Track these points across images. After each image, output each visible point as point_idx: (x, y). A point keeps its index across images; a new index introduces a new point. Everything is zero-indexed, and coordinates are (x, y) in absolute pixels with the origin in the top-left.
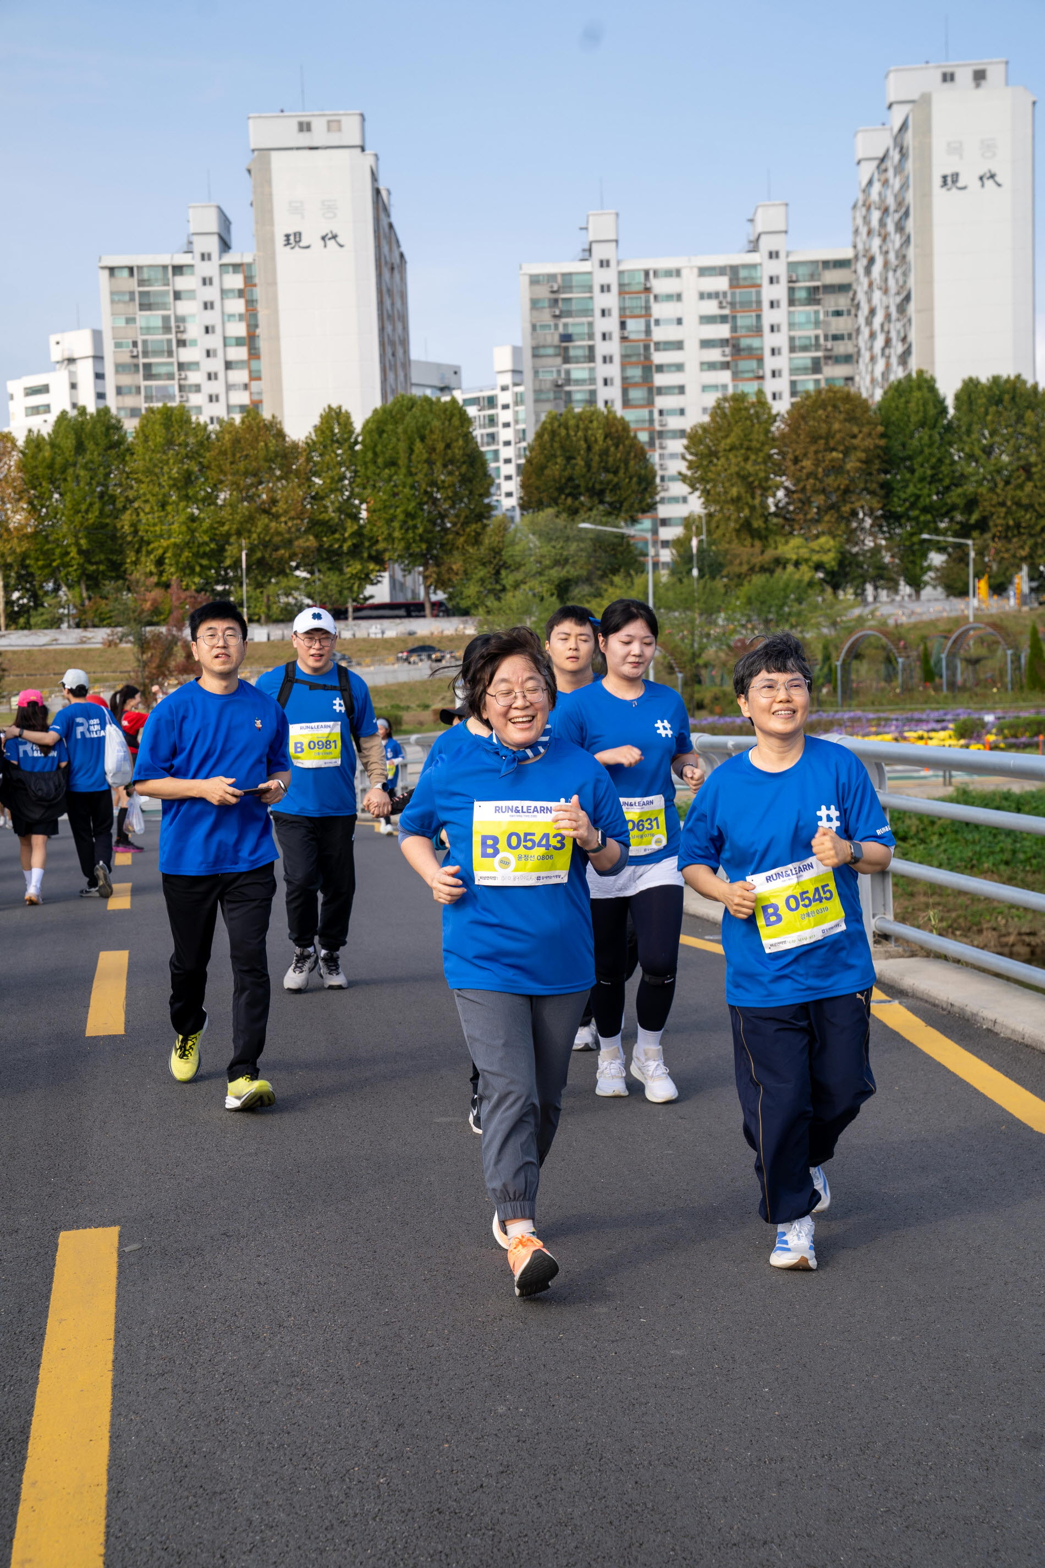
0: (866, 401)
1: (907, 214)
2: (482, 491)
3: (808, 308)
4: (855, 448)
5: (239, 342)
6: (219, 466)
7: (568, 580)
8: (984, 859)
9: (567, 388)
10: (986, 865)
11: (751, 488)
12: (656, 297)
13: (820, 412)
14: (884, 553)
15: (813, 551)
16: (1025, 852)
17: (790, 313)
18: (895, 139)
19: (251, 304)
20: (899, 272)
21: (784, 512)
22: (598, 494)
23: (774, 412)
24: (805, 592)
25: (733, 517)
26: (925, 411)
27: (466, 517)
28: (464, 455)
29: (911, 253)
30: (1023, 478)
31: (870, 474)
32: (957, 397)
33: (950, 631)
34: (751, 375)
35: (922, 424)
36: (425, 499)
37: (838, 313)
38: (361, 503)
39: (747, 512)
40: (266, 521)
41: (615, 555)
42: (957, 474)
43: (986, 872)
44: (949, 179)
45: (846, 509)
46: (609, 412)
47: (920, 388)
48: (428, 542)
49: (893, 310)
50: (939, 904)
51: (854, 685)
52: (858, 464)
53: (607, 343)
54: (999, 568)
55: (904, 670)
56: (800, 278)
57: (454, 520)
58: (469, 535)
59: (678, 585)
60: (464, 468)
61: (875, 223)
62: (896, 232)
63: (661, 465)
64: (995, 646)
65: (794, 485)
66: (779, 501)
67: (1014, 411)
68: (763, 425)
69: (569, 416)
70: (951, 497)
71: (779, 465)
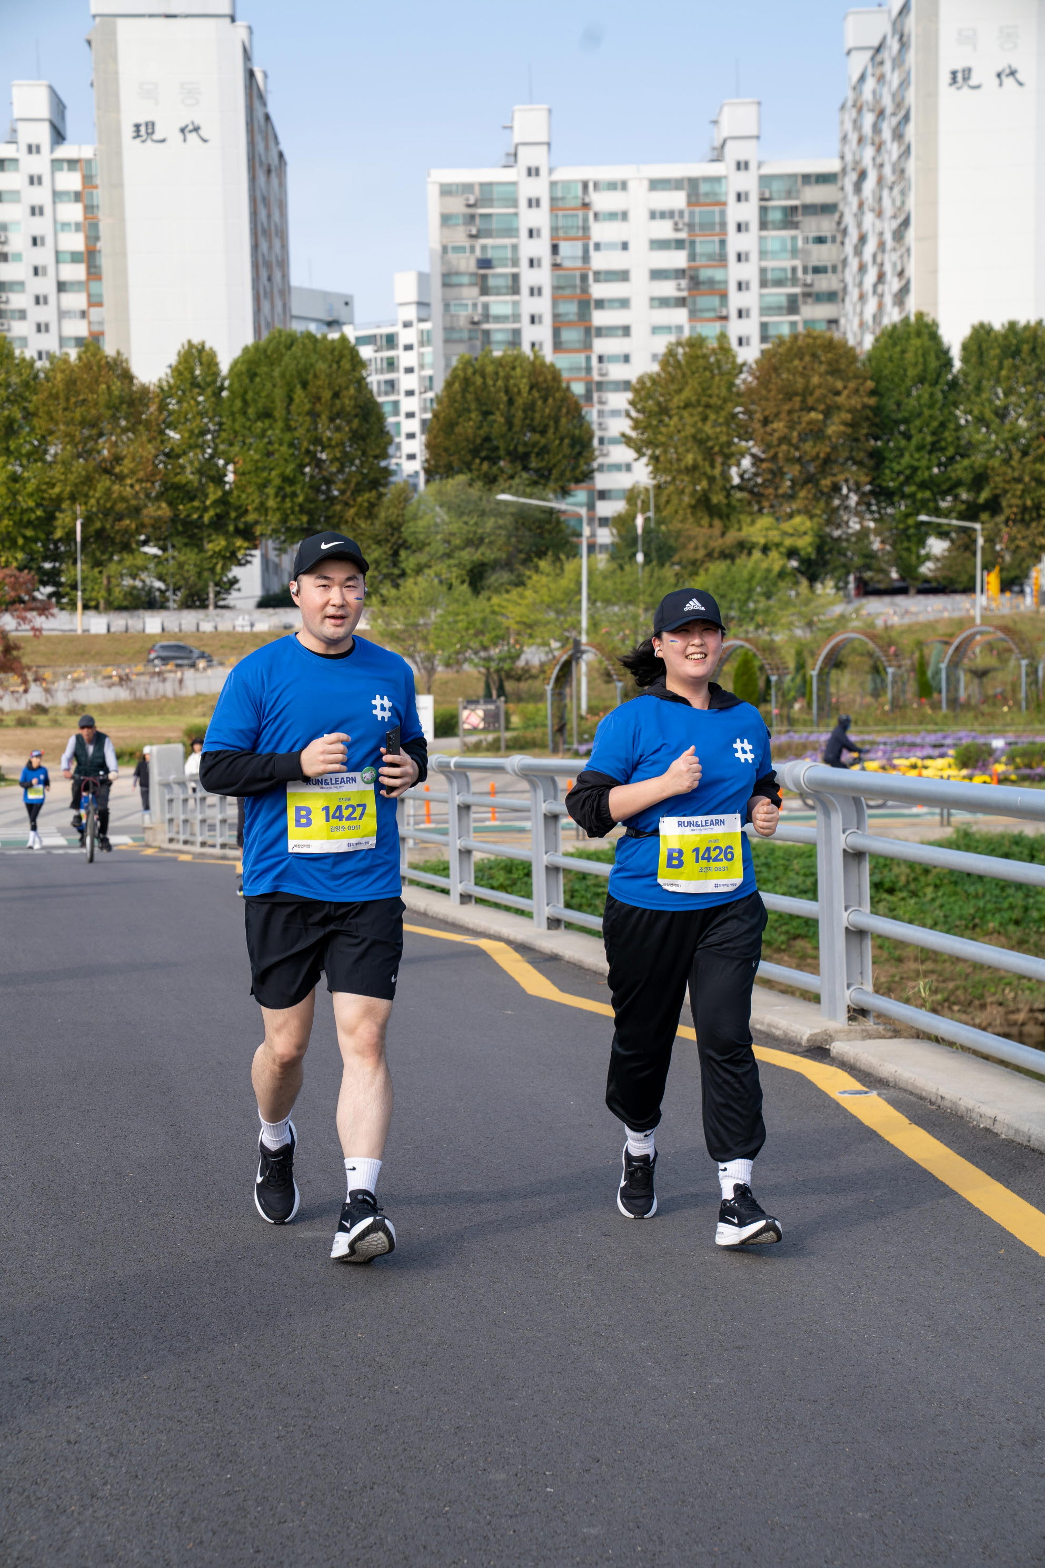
0: (853, 349)
1: (906, 118)
2: (378, 451)
3: (784, 233)
4: (839, 408)
5: (75, 257)
6: (49, 413)
7: (483, 565)
8: (989, 917)
9: (486, 326)
10: (991, 925)
11: (709, 456)
12: (596, 215)
13: (796, 362)
14: (872, 537)
15: (785, 534)
16: (1039, 910)
17: (761, 239)
18: (894, 24)
19: (90, 209)
20: (896, 190)
21: (750, 485)
22: (521, 458)
23: (740, 360)
24: (775, 584)
25: (688, 490)
26: (925, 363)
27: (358, 484)
28: (356, 406)
29: (911, 166)
30: (1044, 447)
31: (857, 440)
32: (965, 347)
33: (952, 635)
34: (711, 315)
35: (921, 380)
36: (307, 460)
37: (820, 240)
38: (227, 464)
40: (108, 483)
41: (541, 535)
42: (963, 442)
43: (992, 933)
44: (960, 76)
45: (826, 483)
46: (536, 356)
47: (919, 334)
48: (310, 513)
49: (888, 237)
50: (933, 972)
51: (834, 700)
52: (842, 428)
53: (535, 271)
54: (1013, 559)
55: (894, 682)
56: (775, 195)
57: (343, 487)
58: (361, 506)
59: (619, 572)
60: (356, 423)
61: (867, 128)
62: (893, 140)
63: (600, 424)
64: (1007, 655)
65: (763, 452)
66: (745, 472)
67: (1034, 366)
68: (726, 378)
69: (487, 361)
70: (955, 470)
71: (745, 427)
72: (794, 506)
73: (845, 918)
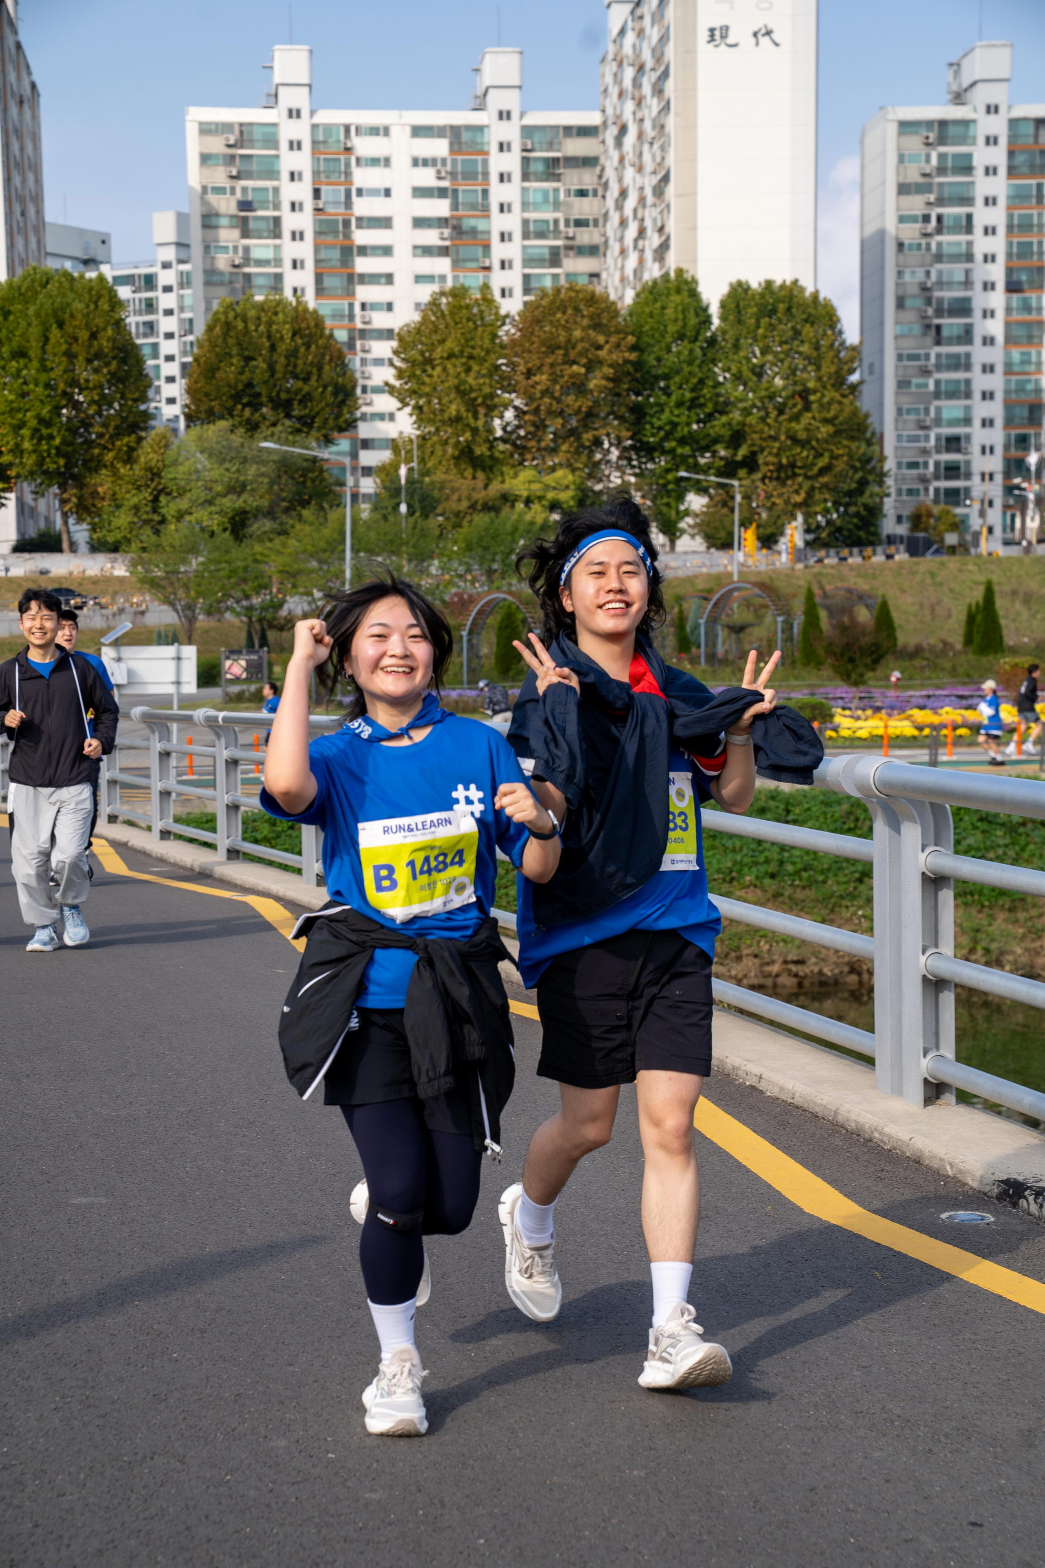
0: (614, 303)
1: (665, 74)
2: (136, 395)
3: (545, 185)
4: (600, 362)
7: (245, 512)
8: (746, 870)
9: (247, 270)
10: (748, 878)
11: (473, 406)
12: (358, 160)
13: (559, 315)
14: (633, 492)
15: (547, 487)
16: (794, 863)
17: (524, 190)
20: (656, 146)
21: (512, 438)
22: (284, 406)
23: (503, 312)
25: (452, 441)
26: (684, 319)
27: (116, 427)
28: (114, 348)
29: (671, 122)
30: (799, 407)
31: (618, 395)
32: (723, 305)
33: (710, 591)
34: (474, 265)
35: (681, 337)
36: (64, 402)
37: (582, 193)
41: (304, 483)
42: (721, 399)
43: (748, 886)
44: (717, 33)
45: (587, 437)
46: (298, 302)
48: (66, 456)
49: (648, 192)
52: (604, 382)
53: (297, 215)
54: (769, 516)
56: (537, 146)
57: (101, 430)
58: (120, 450)
59: (382, 522)
60: (114, 365)
61: (628, 82)
62: (653, 95)
64: (763, 611)
65: (526, 405)
66: (508, 424)
67: (790, 325)
68: (489, 329)
69: (248, 305)
70: (713, 427)
71: (509, 378)
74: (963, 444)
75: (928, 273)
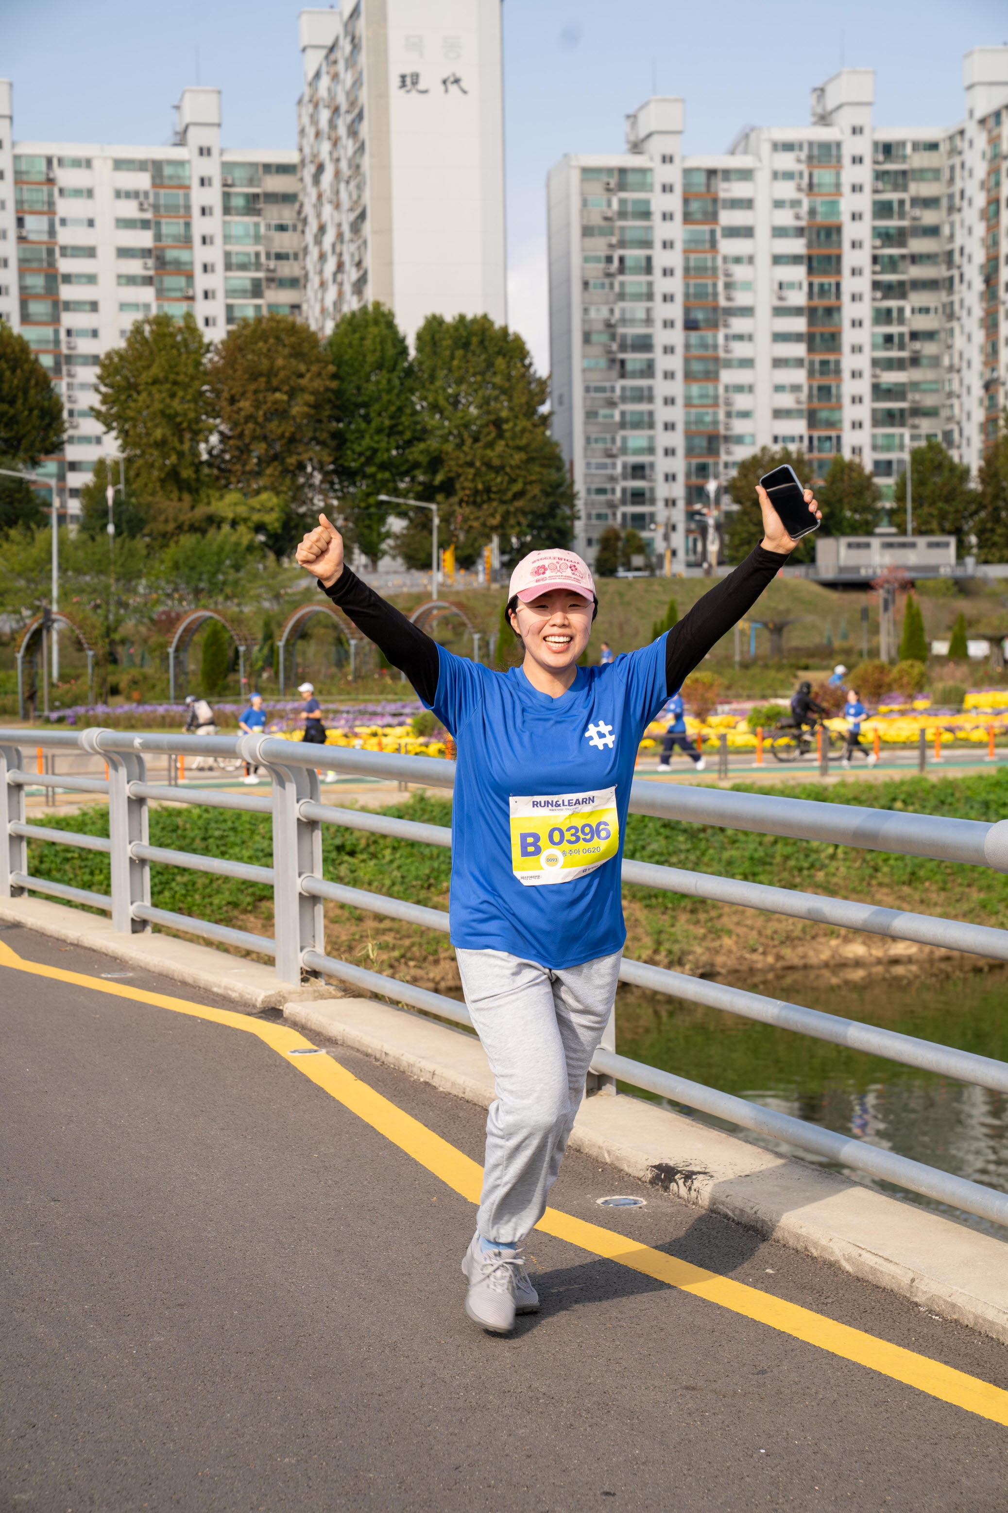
0: (314, 334)
1: (360, 116)
3: (246, 219)
4: (302, 390)
11: (179, 431)
12: (61, 191)
13: (261, 344)
15: (253, 509)
17: (225, 223)
18: (346, 25)
20: (352, 184)
21: (217, 462)
23: (206, 340)
24: (244, 558)
25: (158, 464)
26: (383, 350)
29: (366, 162)
30: (493, 435)
31: (320, 421)
32: (419, 337)
33: (411, 610)
34: (178, 294)
35: (379, 366)
37: (282, 228)
39: (173, 459)
41: (11, 503)
42: (419, 427)
44: (408, 81)
45: (292, 460)
46: (3, 327)
47: (376, 323)
49: (346, 228)
50: (390, 930)
51: (300, 670)
52: (306, 409)
54: (467, 538)
55: (357, 654)
56: (237, 182)
59: (90, 543)
61: (324, 123)
62: (348, 136)
63: (69, 397)
64: (460, 629)
65: (230, 429)
66: (213, 448)
67: (483, 357)
68: (193, 356)
70: (412, 453)
71: (212, 405)
72: (262, 483)
73: (300, 884)
74: (648, 471)
75: (612, 311)
